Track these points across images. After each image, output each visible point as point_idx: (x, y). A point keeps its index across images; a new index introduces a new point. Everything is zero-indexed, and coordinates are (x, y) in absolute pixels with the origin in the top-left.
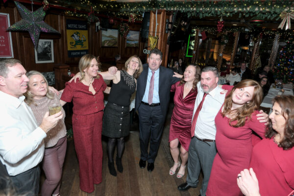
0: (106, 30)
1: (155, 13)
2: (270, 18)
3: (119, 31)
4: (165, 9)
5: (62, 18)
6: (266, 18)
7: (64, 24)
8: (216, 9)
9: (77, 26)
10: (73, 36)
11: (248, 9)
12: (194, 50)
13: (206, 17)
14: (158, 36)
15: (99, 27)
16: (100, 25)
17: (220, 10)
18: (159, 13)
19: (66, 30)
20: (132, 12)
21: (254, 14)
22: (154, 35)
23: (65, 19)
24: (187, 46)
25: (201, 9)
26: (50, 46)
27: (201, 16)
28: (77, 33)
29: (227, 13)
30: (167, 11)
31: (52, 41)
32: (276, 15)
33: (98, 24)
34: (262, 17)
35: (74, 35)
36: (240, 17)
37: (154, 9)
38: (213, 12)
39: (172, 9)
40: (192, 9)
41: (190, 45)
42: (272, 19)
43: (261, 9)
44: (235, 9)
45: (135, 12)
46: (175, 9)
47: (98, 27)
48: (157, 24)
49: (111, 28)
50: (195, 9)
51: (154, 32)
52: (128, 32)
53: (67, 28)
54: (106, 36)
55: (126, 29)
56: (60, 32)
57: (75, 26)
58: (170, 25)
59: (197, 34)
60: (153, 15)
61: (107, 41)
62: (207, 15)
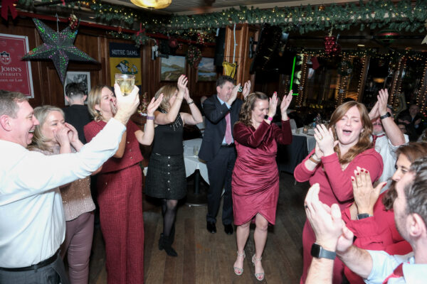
0: (167, 58)
1: (232, 29)
2: (409, 30)
3: (187, 58)
4: (247, 22)
5: (102, 41)
6: (404, 29)
7: (106, 49)
8: (323, 19)
9: (126, 52)
10: (119, 66)
11: (373, 16)
12: (301, 85)
13: (310, 31)
14: (236, 62)
15: (157, 53)
16: (158, 50)
17: (328, 19)
18: (239, 28)
19: (108, 59)
20: (199, 29)
21: (384, 24)
22: (231, 61)
23: (108, 42)
24: (290, 79)
25: (300, 20)
26: (86, 80)
27: (302, 31)
28: (125, 63)
29: (340, 24)
30: (250, 25)
31: (88, 74)
32: (419, 25)
33: (154, 48)
34: (398, 28)
35: (121, 64)
36: (362, 30)
37: (231, 22)
38: (318, 23)
39: (257, 22)
40: (286, 20)
41: (295, 78)
42: (413, 30)
43: (394, 16)
44: (353, 18)
45: (204, 29)
46: (262, 21)
47: (155, 52)
48: (235, 45)
49: (174, 54)
50: (291, 20)
51: (231, 57)
52: (200, 59)
53: (111, 55)
54: (167, 66)
55: (196, 55)
56: (100, 60)
57: (122, 52)
58: (255, 46)
59: (304, 61)
60: (229, 31)
61: (169, 72)
62: (311, 29)
